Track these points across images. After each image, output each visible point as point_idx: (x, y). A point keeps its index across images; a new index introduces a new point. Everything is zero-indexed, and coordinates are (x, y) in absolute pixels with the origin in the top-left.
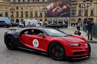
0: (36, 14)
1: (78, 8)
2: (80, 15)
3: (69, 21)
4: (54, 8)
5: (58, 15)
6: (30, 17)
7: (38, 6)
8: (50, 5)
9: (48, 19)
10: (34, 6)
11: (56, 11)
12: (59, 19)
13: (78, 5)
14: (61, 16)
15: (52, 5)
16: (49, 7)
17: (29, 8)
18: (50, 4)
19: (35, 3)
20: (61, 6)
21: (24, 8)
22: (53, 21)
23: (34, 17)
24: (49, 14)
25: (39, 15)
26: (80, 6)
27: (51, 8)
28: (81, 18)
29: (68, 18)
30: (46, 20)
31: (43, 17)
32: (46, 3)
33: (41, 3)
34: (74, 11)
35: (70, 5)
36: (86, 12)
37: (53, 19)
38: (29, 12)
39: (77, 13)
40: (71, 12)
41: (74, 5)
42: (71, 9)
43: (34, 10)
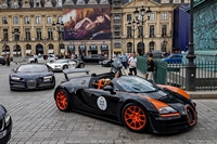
0: (39, 34)
1: (125, 22)
2: (130, 36)
3: (109, 48)
5: (87, 36)
6: (26, 40)
7: (43, 16)
8: (69, 15)
9: (66, 43)
10: (33, 16)
11: (82, 28)
12: (89, 44)
13: (125, 17)
14: (94, 39)
15: (73, 14)
16: (66, 19)
17: (21, 20)
18: (69, 11)
19: (36, 10)
21: (9, 21)
22: (77, 49)
23: (33, 39)
24: (68, 34)
25: (45, 34)
26: (129, 17)
28: (132, 41)
29: (108, 42)
30: (62, 47)
31: (56, 39)
32: (60, 9)
33: (49, 9)
34: (117, 28)
35: (111, 15)
36: (141, 30)
37: (77, 44)
38: (21, 30)
39: (125, 33)
40: (112, 31)
41: (117, 15)
42: (112, 24)
43: (33, 25)
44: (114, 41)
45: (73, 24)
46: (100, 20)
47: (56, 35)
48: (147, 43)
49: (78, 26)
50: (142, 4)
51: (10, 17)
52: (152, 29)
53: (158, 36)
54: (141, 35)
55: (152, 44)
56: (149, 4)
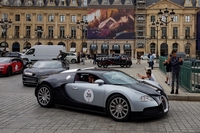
0: (62, 32)
1: (149, 23)
2: (153, 36)
3: (132, 48)
4: (102, 20)
5: (111, 35)
6: (48, 38)
7: (68, 15)
8: (93, 15)
9: (89, 42)
10: (57, 14)
11: (106, 27)
12: (112, 43)
13: (149, 18)
14: (118, 38)
15: (98, 14)
16: (90, 18)
17: (45, 18)
19: (60, 8)
20: (117, 18)
21: (33, 18)
22: (99, 48)
23: (56, 37)
24: (91, 32)
25: (68, 33)
26: (153, 19)
27: (97, 21)
28: (155, 42)
29: (131, 42)
30: (84, 45)
31: (79, 37)
32: (85, 9)
33: (74, 8)
34: (141, 28)
35: (134, 16)
36: (164, 30)
37: (100, 42)
38: (44, 28)
39: (148, 33)
40: (136, 31)
41: (141, 16)
42: (136, 24)
43: (56, 23)
44: (137, 41)
45: (96, 23)
46: (124, 20)
47: (79, 33)
48: (170, 44)
49: (102, 25)
50: (166, 6)
51: (34, 14)
52: (175, 31)
53: (182, 37)
54: (164, 36)
55: (175, 45)
56: (173, 7)
